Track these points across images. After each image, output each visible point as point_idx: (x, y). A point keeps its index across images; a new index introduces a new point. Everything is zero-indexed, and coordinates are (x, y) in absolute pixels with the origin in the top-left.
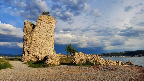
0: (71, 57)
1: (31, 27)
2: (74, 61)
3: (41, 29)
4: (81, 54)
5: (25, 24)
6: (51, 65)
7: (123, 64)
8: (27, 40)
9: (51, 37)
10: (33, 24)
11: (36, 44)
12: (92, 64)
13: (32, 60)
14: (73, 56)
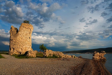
0: (44, 53)
1: (16, 31)
2: (46, 55)
3: (22, 33)
4: (50, 51)
5: (11, 28)
6: (30, 57)
7: (75, 57)
8: (12, 40)
9: (30, 38)
10: (17, 29)
11: (19, 43)
12: (56, 57)
13: (16, 54)
14: (45, 52)
